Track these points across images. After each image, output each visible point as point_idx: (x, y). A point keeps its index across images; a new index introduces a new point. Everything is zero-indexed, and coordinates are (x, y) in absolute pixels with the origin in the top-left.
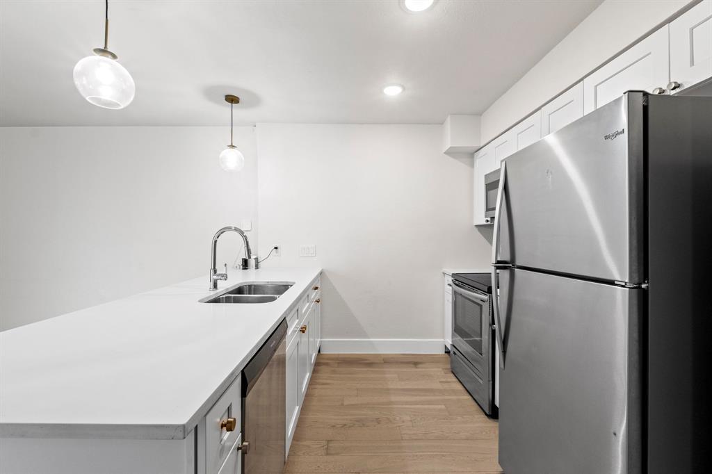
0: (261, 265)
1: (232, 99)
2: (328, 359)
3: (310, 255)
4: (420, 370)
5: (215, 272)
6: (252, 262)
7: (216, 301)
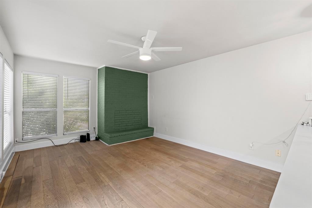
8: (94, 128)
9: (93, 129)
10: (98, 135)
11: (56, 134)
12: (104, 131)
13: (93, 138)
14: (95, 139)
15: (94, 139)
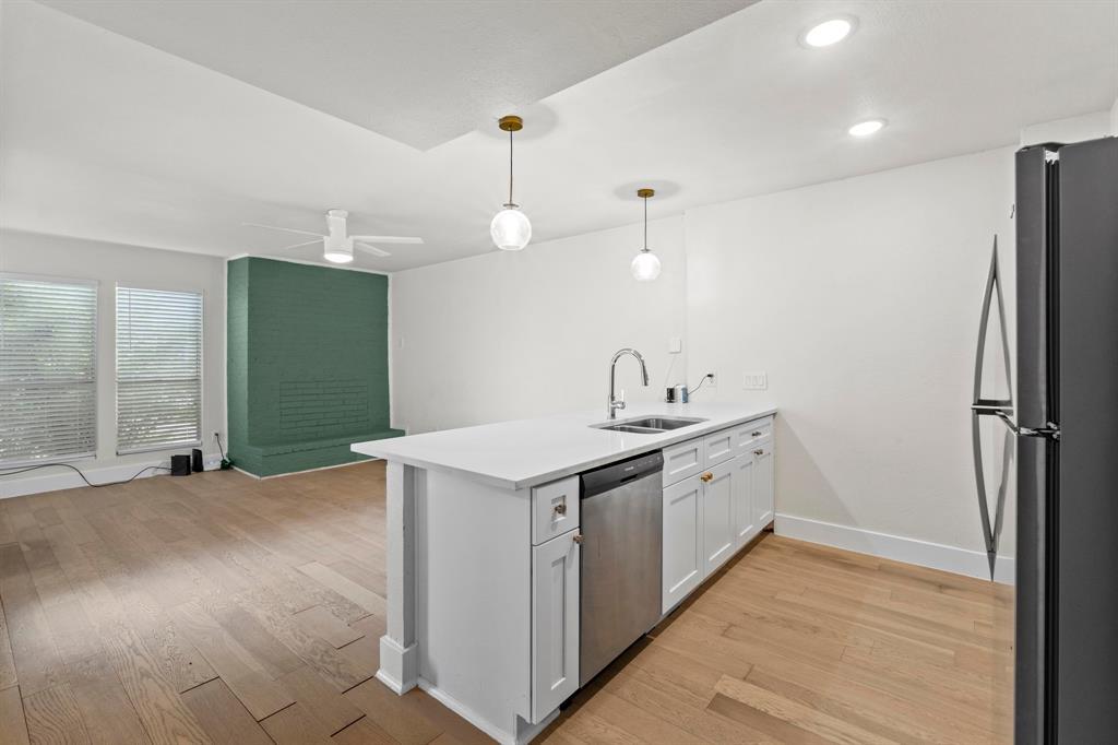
0: (691, 397)
1: (645, 193)
2: (782, 543)
3: (757, 387)
4: (944, 597)
5: (613, 398)
6: (679, 395)
7: (611, 428)
8: (217, 435)
9: (213, 437)
10: (228, 455)
11: (92, 453)
12: (247, 441)
13: (211, 462)
14: (219, 467)
15: (218, 465)
